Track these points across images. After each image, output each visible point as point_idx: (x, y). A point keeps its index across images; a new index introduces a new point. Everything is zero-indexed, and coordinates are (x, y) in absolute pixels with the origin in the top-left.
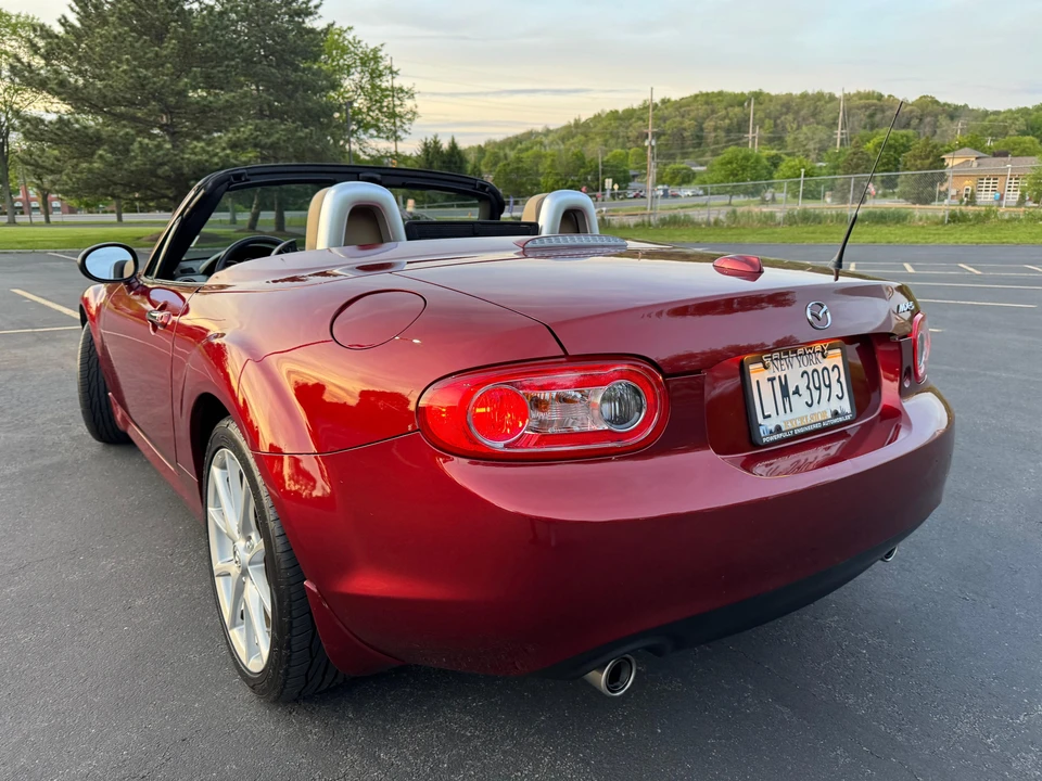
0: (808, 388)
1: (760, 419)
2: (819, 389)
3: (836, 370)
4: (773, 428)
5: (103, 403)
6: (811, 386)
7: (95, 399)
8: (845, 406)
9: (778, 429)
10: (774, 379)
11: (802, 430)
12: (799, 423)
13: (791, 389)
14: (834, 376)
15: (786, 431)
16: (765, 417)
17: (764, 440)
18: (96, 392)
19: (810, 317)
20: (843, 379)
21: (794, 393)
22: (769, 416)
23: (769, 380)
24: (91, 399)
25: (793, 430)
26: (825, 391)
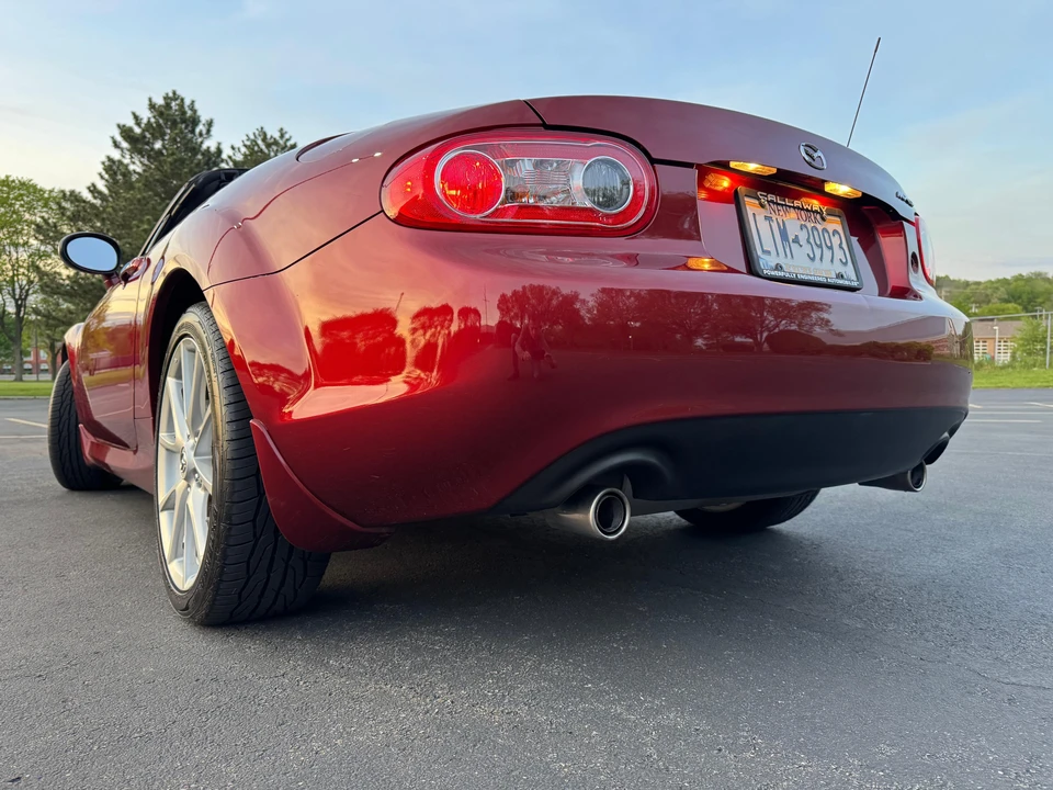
0: (808, 242)
1: (759, 252)
2: (820, 246)
3: (837, 235)
4: (773, 265)
6: (812, 240)
7: (65, 433)
8: (850, 272)
9: (780, 267)
10: (772, 220)
11: (804, 278)
12: (801, 270)
13: (791, 237)
14: (836, 241)
15: (789, 273)
16: (764, 251)
17: (765, 272)
19: (804, 154)
20: (845, 247)
21: (794, 241)
22: (769, 252)
23: (766, 218)
24: (60, 433)
25: (794, 275)
26: (827, 253)
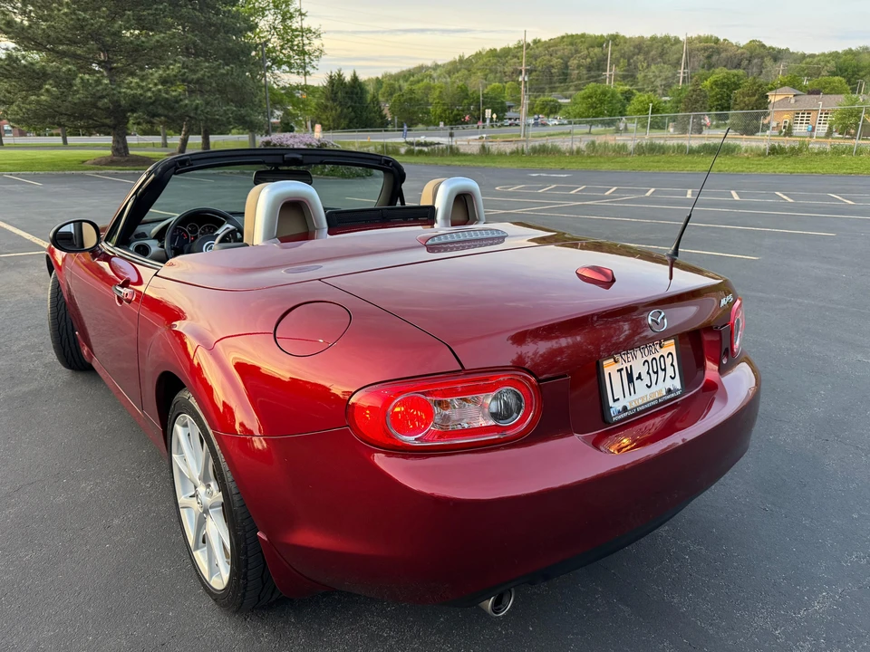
0: (648, 373)
1: (611, 403)
2: (657, 373)
3: (670, 356)
4: (620, 408)
5: (72, 341)
6: (651, 371)
7: (64, 335)
8: (677, 384)
9: (625, 409)
10: (622, 369)
11: (643, 408)
12: (641, 402)
13: (635, 376)
14: (669, 361)
15: (631, 410)
16: (615, 401)
17: (614, 419)
18: (65, 331)
19: (650, 323)
20: (675, 363)
21: (637, 379)
22: (618, 399)
23: (618, 371)
24: (61, 336)
25: (636, 408)
26: (661, 374)
